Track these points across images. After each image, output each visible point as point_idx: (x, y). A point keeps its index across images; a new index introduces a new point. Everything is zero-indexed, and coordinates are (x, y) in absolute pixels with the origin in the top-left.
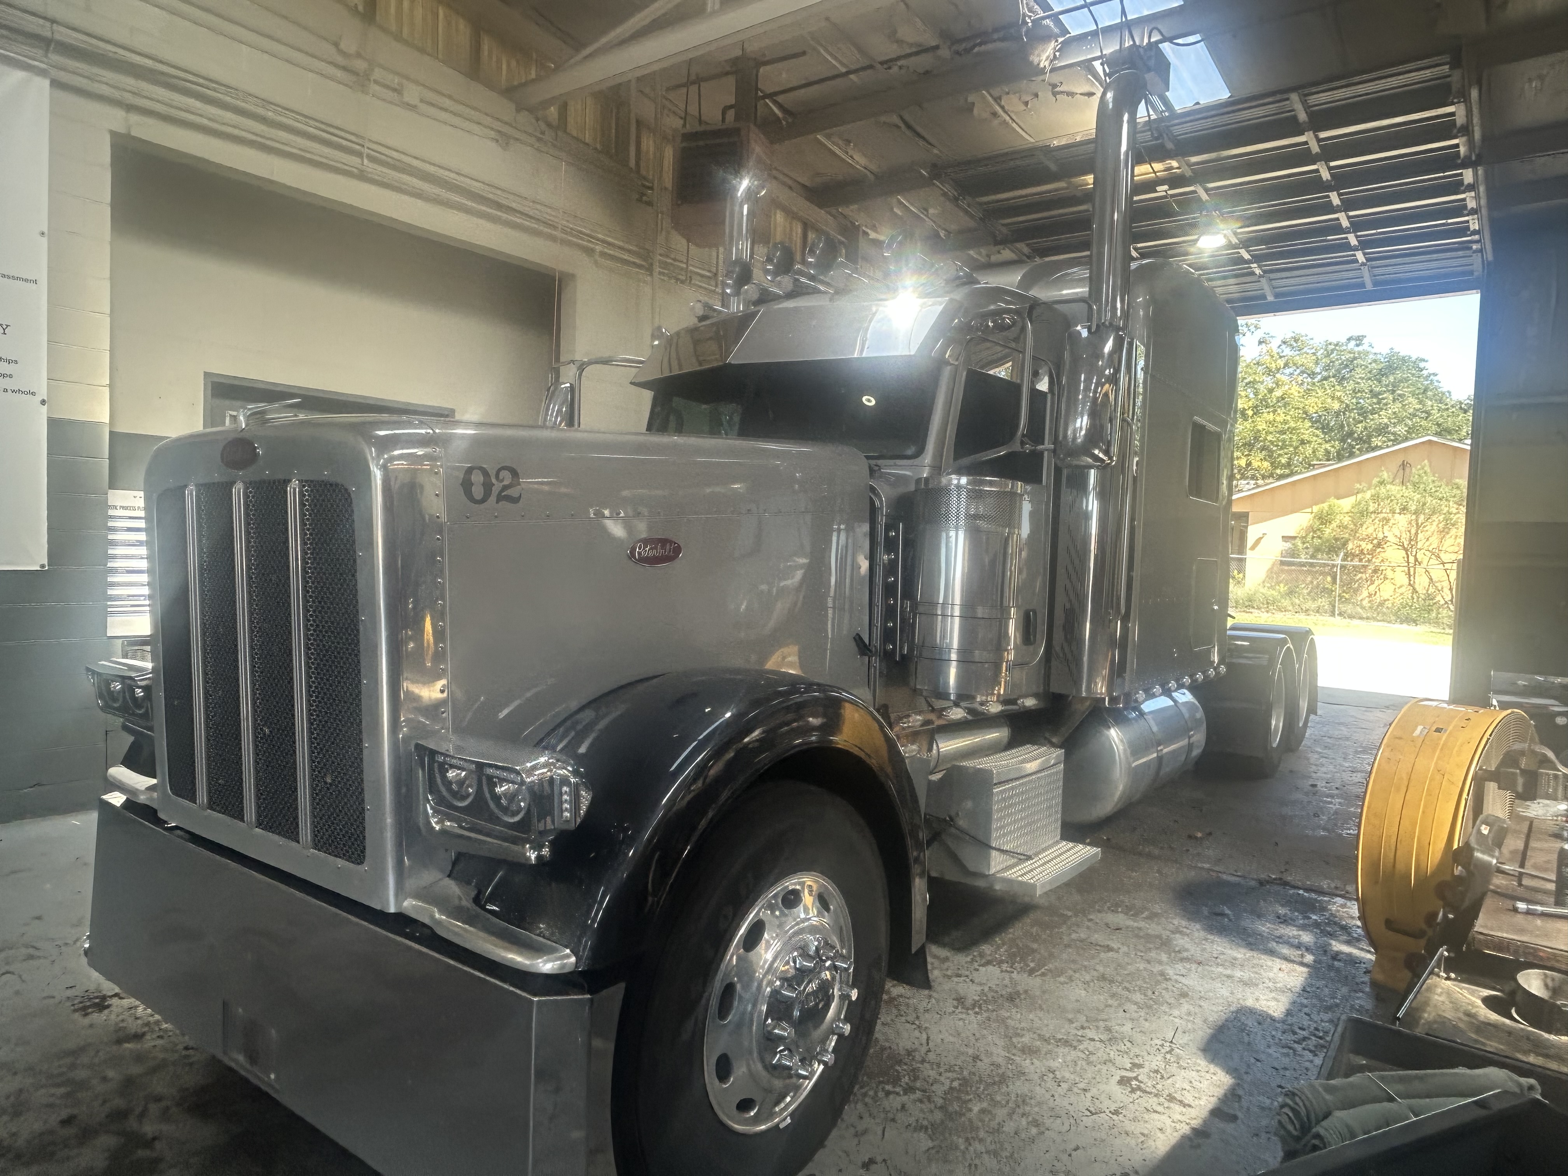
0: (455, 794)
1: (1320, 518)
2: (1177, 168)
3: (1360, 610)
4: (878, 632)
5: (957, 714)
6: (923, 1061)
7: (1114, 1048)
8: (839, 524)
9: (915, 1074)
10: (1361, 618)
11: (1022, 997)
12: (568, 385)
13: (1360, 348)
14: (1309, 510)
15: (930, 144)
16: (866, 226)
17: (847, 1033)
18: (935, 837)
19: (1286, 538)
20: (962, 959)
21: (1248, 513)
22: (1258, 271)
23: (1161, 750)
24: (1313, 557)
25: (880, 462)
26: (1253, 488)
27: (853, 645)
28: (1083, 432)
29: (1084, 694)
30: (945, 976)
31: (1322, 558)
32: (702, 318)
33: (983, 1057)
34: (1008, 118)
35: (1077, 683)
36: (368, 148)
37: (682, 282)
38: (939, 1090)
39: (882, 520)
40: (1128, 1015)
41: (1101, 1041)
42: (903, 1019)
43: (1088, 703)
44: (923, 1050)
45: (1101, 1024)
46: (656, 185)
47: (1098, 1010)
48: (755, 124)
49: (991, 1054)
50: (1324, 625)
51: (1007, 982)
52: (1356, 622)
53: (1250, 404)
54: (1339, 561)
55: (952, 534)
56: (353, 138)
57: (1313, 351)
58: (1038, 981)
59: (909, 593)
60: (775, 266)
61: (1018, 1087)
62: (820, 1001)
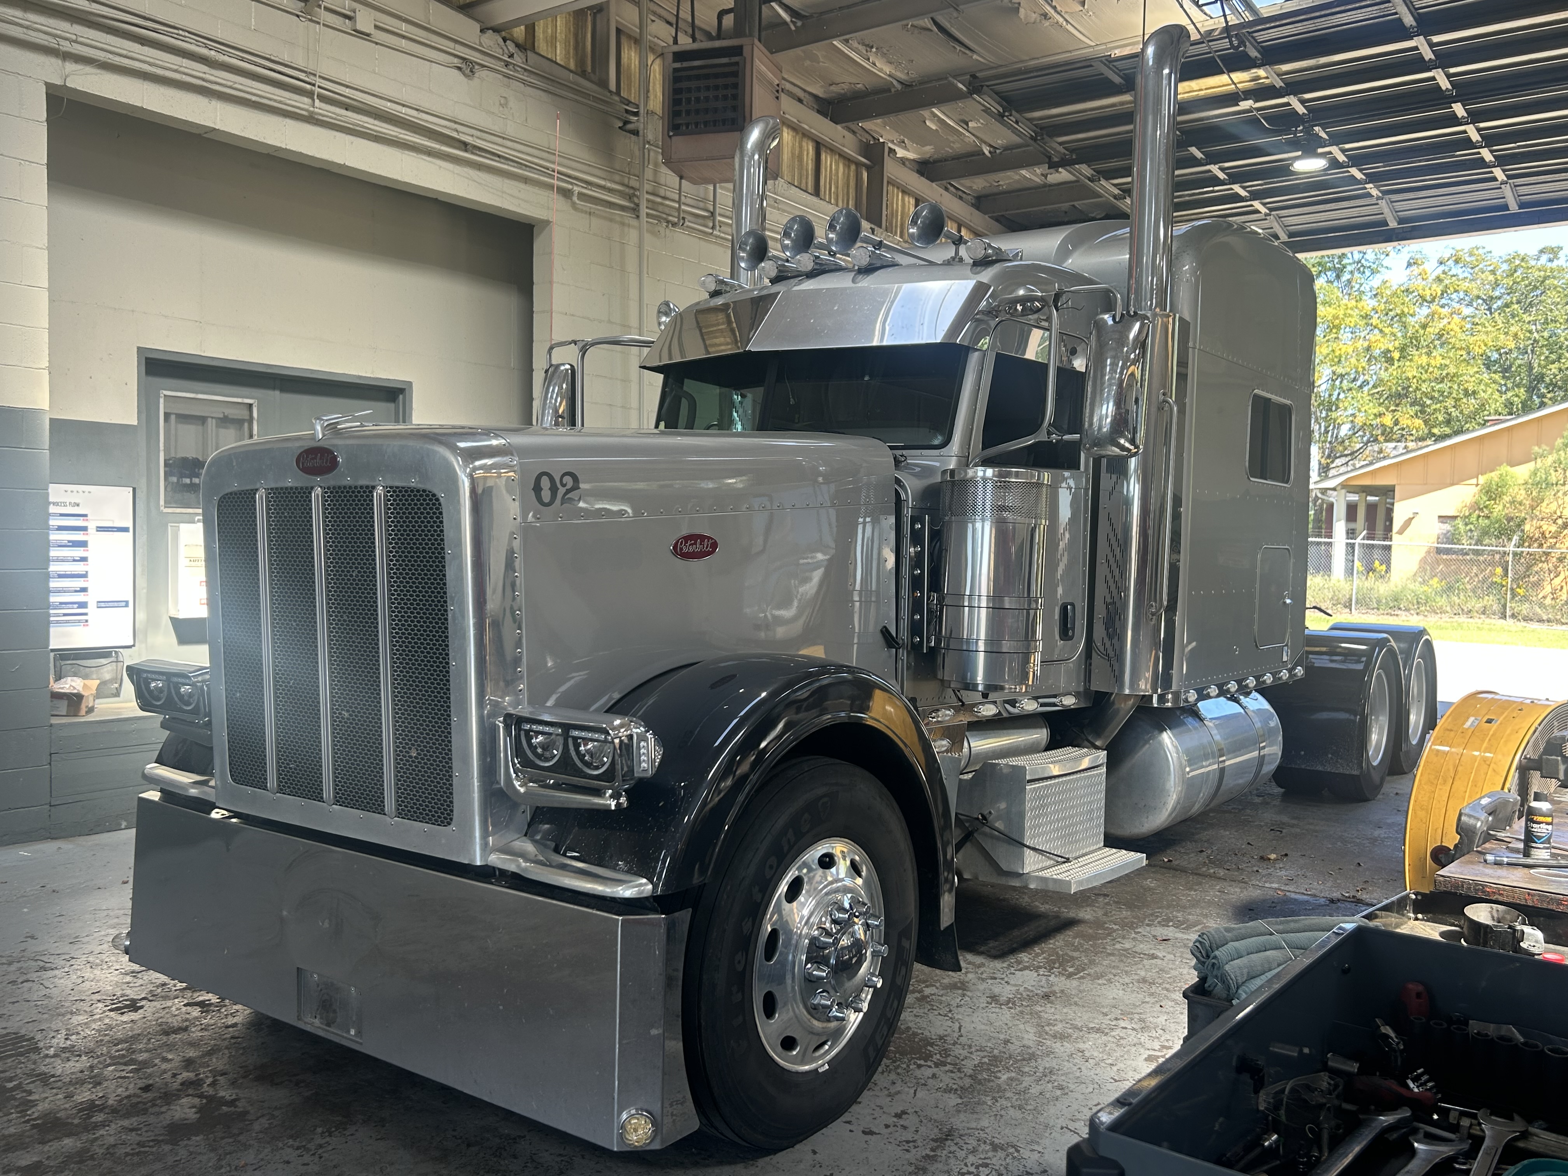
0: (539, 757)
1: (1487, 492)
2: (1267, 78)
3: (1539, 610)
4: (905, 624)
5: (988, 711)
6: (954, 1044)
7: (1146, 1034)
8: (865, 517)
9: (946, 1053)
10: (1540, 621)
11: (1058, 995)
12: (568, 367)
13: (1556, 263)
14: (1474, 481)
15: (970, 49)
16: (892, 142)
17: (879, 985)
18: (968, 837)
19: (1443, 519)
20: (998, 964)
21: (1394, 486)
22: (1375, 192)
23: (1224, 761)
24: (1479, 542)
25: (905, 452)
26: (1402, 454)
27: (879, 637)
28: (1109, 420)
29: (1127, 692)
30: (979, 978)
31: (1490, 545)
32: (715, 294)
33: (1014, 1040)
34: (1061, 20)
35: (1119, 679)
36: (319, 87)
37: (674, 225)
38: (969, 1066)
39: (908, 513)
40: (1164, 1010)
41: (1133, 1029)
42: (936, 1013)
43: (1131, 702)
44: (956, 1035)
45: (1136, 1016)
46: (642, 111)
47: (1134, 1005)
48: (760, 41)
49: (1023, 1038)
50: (1490, 630)
51: (1043, 983)
52: (1535, 626)
53: (1397, 344)
54: (1511, 548)
55: (978, 525)
56: (302, 76)
57: (1491, 268)
58: (1075, 983)
59: (936, 585)
60: (792, 241)
61: (1046, 1063)
62: (853, 957)
